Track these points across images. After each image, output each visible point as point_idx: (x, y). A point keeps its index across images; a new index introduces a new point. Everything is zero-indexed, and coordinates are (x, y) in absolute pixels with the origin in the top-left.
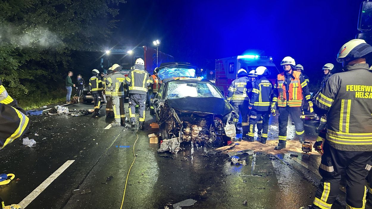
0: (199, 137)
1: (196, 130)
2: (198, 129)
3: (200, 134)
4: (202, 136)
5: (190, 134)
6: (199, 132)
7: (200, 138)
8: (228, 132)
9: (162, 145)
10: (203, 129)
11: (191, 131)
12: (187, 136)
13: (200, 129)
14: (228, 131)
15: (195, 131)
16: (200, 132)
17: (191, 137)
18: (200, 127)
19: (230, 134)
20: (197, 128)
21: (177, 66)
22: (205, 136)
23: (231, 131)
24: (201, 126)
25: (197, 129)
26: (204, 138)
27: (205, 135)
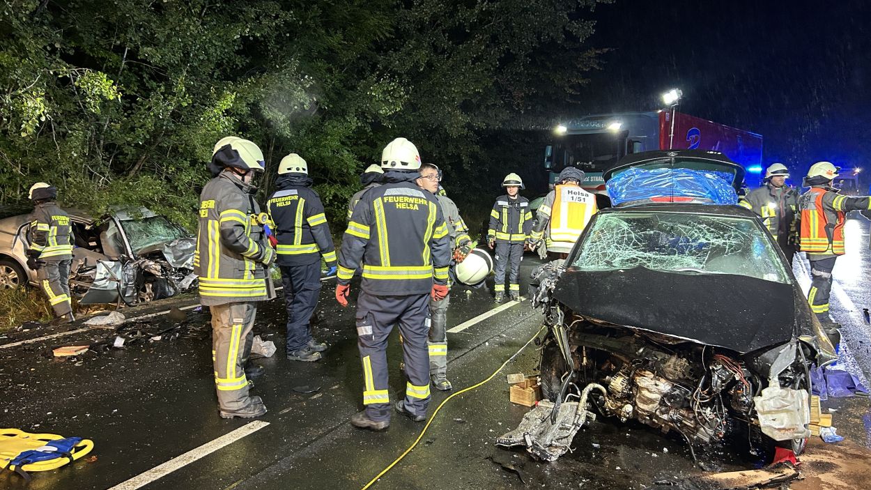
0: (662, 413)
1: (648, 390)
2: (656, 385)
3: (662, 403)
4: (671, 413)
5: (628, 398)
6: (659, 397)
7: (665, 417)
8: (770, 417)
9: (527, 419)
10: (673, 387)
11: (631, 390)
12: (619, 404)
13: (665, 386)
14: (769, 412)
15: (645, 392)
16: (662, 398)
17: (634, 407)
18: (663, 380)
19: (776, 425)
20: (653, 382)
21: (670, 162)
22: (683, 416)
23: (784, 415)
24: (667, 379)
25: (653, 388)
26: (679, 421)
27: (682, 412)
